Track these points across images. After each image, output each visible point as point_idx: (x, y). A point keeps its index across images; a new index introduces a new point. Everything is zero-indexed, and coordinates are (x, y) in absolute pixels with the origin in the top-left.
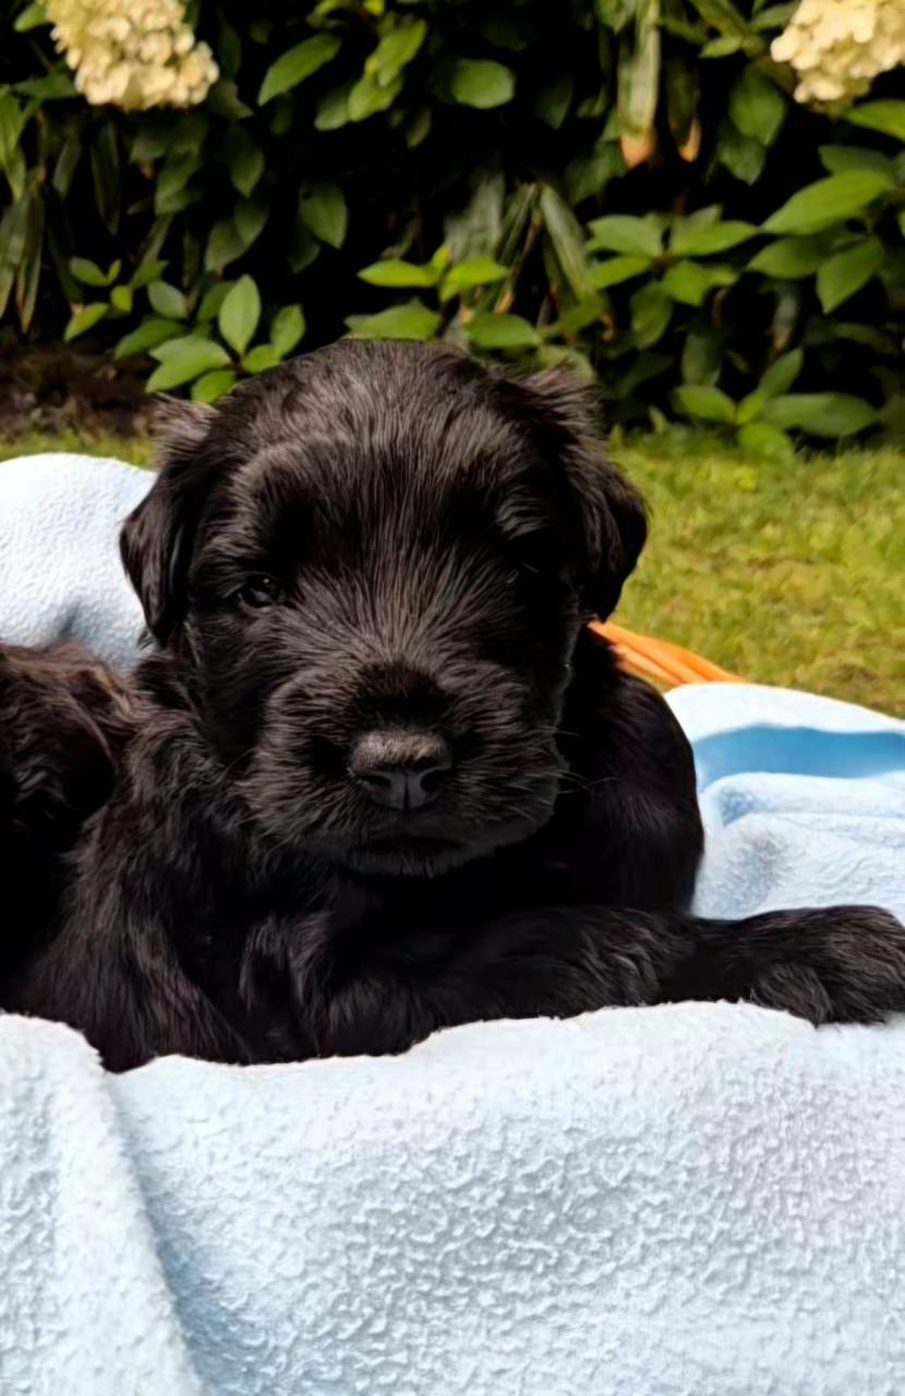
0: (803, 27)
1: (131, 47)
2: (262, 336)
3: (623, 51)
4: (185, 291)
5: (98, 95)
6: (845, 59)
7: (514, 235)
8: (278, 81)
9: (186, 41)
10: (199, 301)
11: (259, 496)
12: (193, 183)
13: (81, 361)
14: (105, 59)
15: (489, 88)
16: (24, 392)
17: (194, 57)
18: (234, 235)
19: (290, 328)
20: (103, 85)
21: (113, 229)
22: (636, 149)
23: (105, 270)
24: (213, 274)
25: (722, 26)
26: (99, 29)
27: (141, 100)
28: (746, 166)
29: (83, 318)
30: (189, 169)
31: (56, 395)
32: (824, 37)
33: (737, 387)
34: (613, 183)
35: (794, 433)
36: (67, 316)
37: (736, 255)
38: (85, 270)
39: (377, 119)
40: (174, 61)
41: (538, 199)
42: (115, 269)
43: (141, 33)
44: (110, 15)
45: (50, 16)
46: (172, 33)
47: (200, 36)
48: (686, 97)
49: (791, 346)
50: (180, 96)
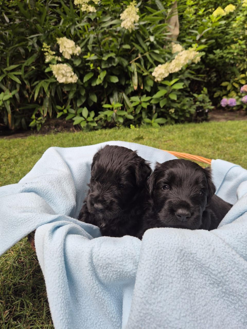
0: (156, 71)
1: (65, 74)
2: (89, 116)
3: (133, 75)
4: (75, 110)
5: (61, 81)
6: (161, 75)
7: (120, 100)
8: (86, 79)
9: (73, 73)
10: (77, 111)
11: (168, 174)
12: (75, 94)
13: (60, 121)
14: (61, 76)
15: (115, 80)
16: (52, 126)
17: (74, 76)
18: (81, 101)
19: (92, 114)
20: (61, 80)
21: (62, 101)
22: (136, 88)
23: (62, 107)
24: (78, 107)
25: (144, 71)
26: (60, 72)
27: (67, 82)
28: (149, 89)
29: (59, 115)
30: (74, 92)
31: (58, 126)
32: (159, 73)
33: (150, 118)
34: (132, 92)
35: (159, 124)
36: (57, 114)
37: (149, 101)
38: (59, 107)
39: (100, 84)
40: (71, 76)
41: (122, 95)
42: (63, 107)
43: (66, 72)
44: (61, 70)
45: (52, 70)
46: (71, 72)
47: (75, 72)
48: (141, 81)
49: (156, 112)
50: (73, 81)
